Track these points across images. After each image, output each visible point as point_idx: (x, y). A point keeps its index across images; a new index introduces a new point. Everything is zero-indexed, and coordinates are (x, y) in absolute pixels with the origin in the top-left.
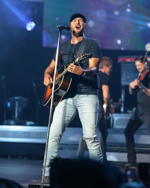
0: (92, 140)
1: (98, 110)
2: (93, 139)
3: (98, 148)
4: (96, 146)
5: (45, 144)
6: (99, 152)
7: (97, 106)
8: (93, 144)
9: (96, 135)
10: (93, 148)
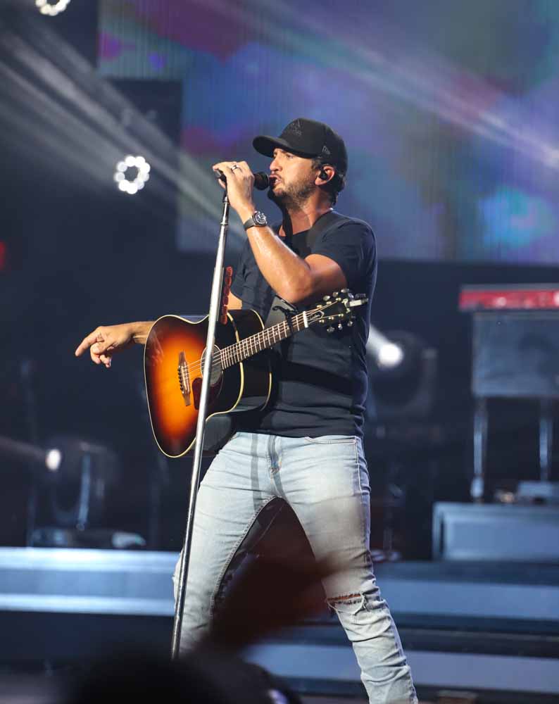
0: (359, 601)
1: (365, 488)
2: (363, 597)
3: (386, 631)
4: (378, 624)
5: (172, 619)
6: (393, 647)
7: (356, 473)
8: (363, 618)
9: (370, 581)
10: (367, 631)
